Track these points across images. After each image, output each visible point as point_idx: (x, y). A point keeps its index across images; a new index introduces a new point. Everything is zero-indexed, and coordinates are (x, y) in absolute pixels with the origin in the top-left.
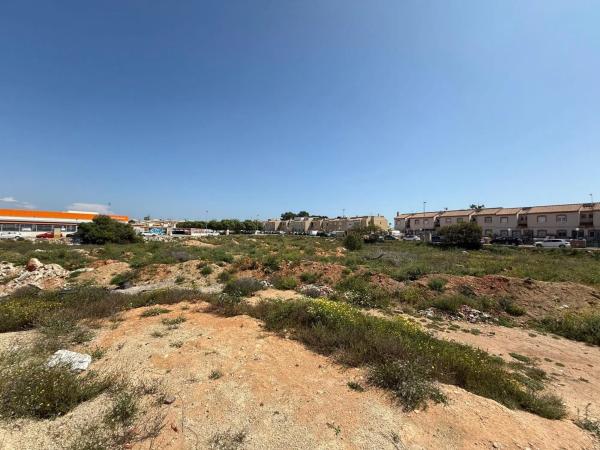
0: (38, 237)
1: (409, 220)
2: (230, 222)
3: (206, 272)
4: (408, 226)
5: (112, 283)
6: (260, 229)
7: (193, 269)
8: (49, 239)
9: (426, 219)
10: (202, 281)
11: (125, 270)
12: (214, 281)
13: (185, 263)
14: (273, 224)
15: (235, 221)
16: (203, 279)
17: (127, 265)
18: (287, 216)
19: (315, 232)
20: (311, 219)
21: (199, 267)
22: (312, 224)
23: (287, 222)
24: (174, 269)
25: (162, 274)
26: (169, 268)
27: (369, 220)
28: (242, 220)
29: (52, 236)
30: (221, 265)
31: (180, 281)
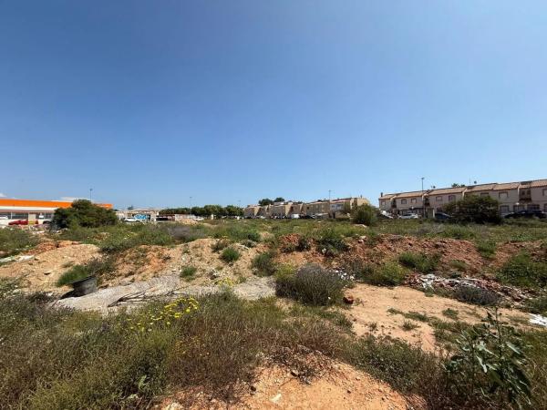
0: (10, 224)
1: (394, 200)
2: (213, 207)
3: (230, 258)
4: (394, 205)
5: (61, 283)
6: (241, 214)
7: (207, 252)
8: (22, 227)
9: (413, 198)
10: (226, 274)
11: (89, 257)
12: (248, 273)
13: (191, 244)
14: (253, 209)
15: (218, 207)
16: (226, 268)
17: (95, 248)
18: (264, 203)
19: (296, 216)
20: (290, 204)
21: (216, 249)
22: (292, 208)
23: (266, 207)
24: (175, 252)
25: (155, 262)
26: (166, 252)
27: (352, 201)
28: (224, 206)
29: (26, 223)
30: (249, 245)
31: (188, 274)
